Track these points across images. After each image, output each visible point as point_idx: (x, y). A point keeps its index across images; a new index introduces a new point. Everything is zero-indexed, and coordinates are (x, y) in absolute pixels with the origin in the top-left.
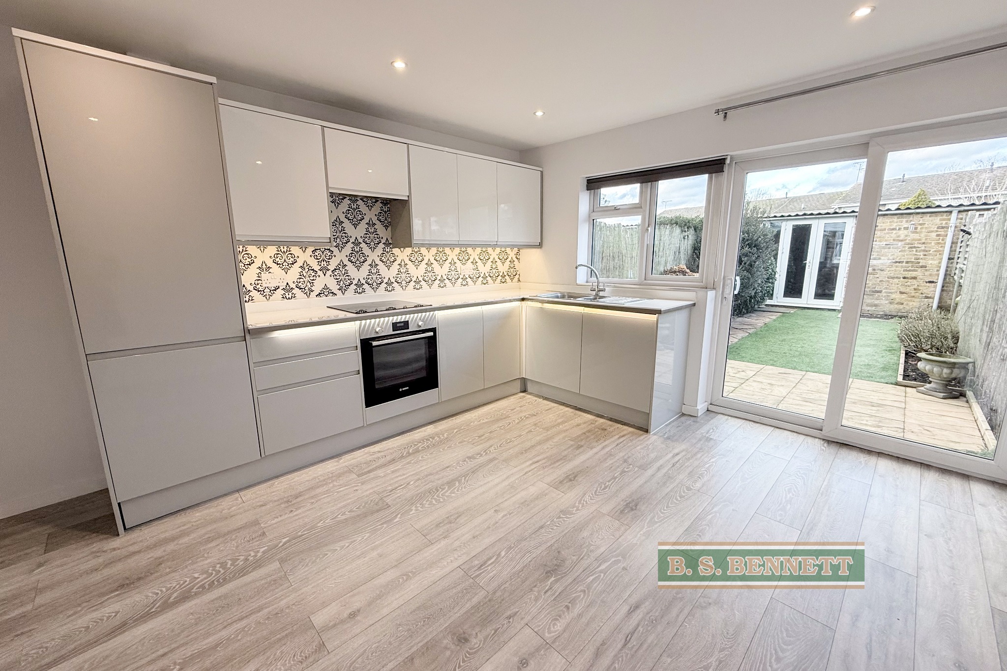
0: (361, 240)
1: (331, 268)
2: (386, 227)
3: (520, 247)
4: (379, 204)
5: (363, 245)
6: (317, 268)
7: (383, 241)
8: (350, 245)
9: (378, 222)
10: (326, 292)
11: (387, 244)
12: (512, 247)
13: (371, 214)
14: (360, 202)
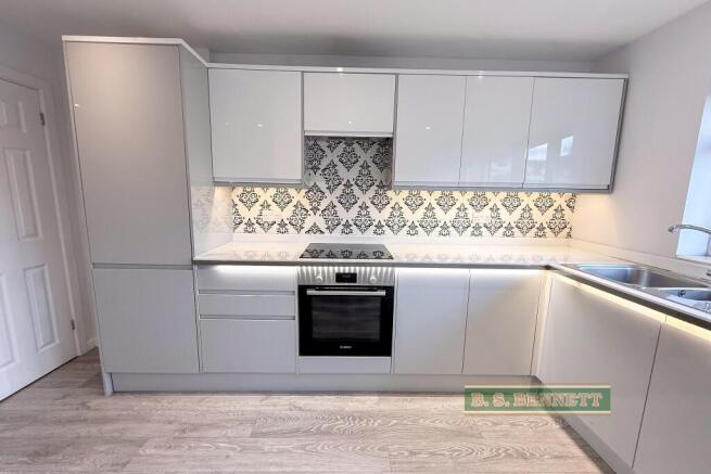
0: (353, 183)
1: (322, 208)
2: (381, 169)
3: (576, 192)
4: (376, 146)
5: (355, 188)
6: (308, 207)
7: (377, 183)
8: (341, 187)
9: (372, 165)
10: (315, 229)
11: (381, 186)
12: (561, 191)
13: (365, 156)
14: (356, 146)
